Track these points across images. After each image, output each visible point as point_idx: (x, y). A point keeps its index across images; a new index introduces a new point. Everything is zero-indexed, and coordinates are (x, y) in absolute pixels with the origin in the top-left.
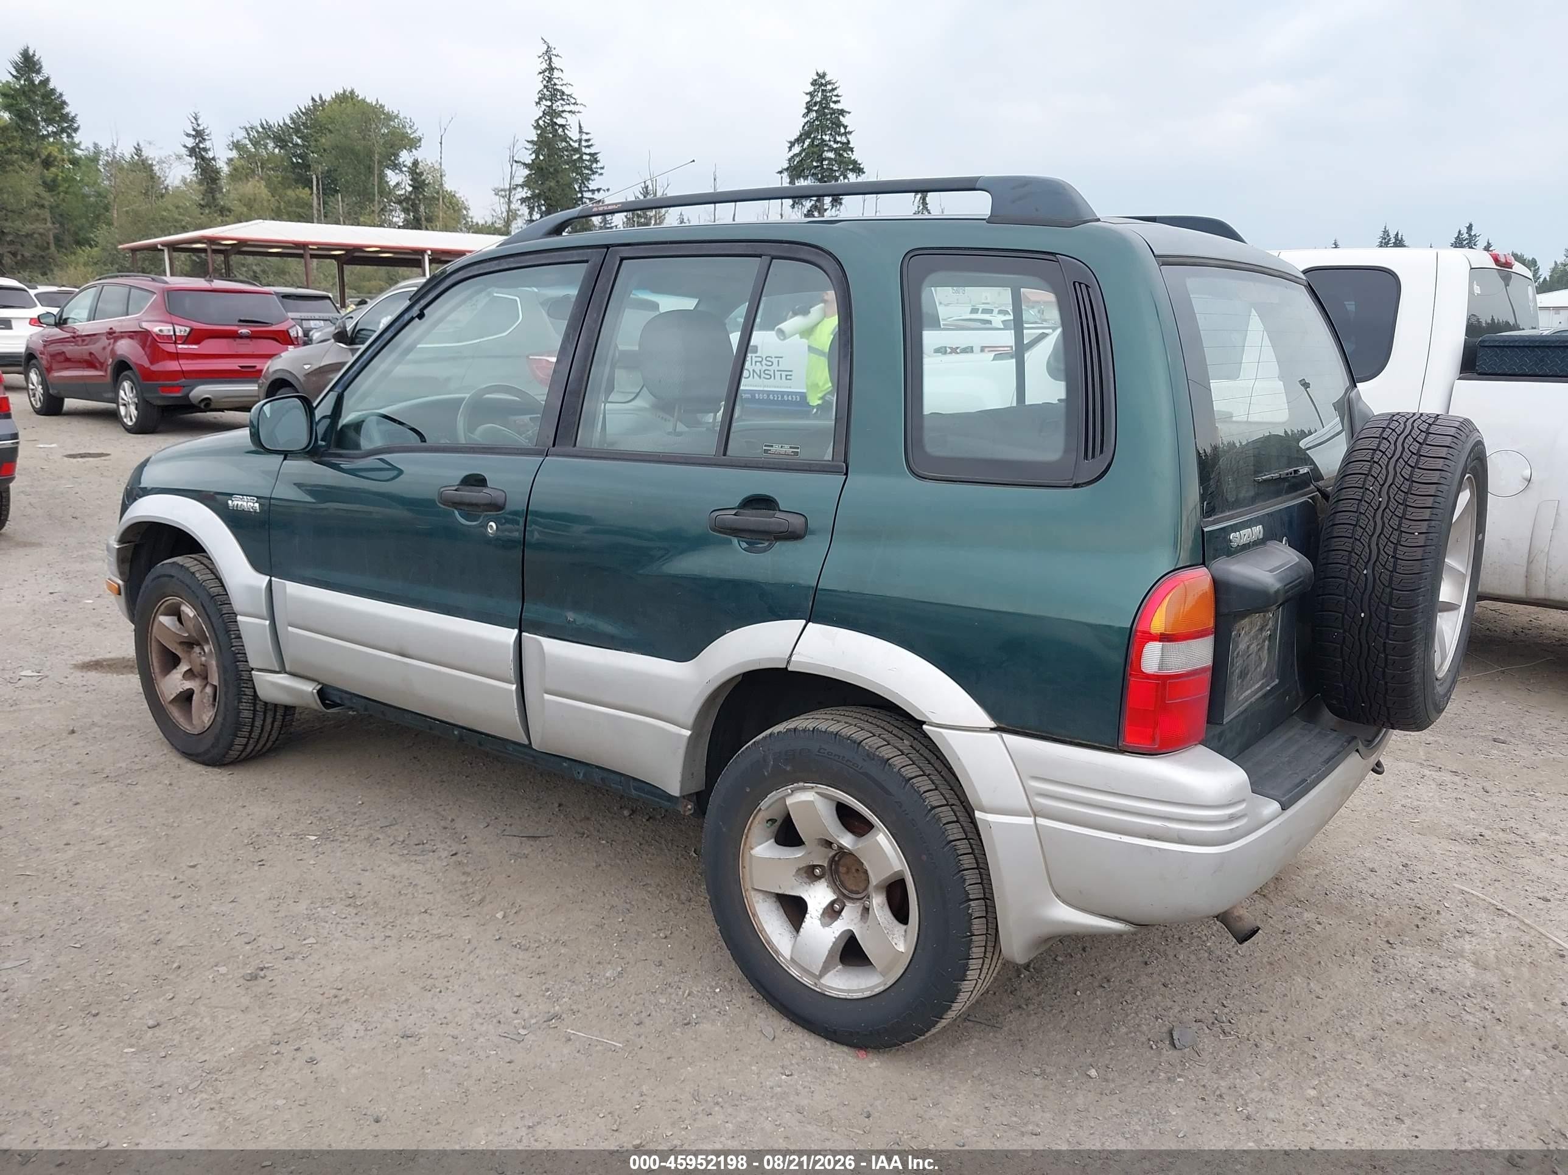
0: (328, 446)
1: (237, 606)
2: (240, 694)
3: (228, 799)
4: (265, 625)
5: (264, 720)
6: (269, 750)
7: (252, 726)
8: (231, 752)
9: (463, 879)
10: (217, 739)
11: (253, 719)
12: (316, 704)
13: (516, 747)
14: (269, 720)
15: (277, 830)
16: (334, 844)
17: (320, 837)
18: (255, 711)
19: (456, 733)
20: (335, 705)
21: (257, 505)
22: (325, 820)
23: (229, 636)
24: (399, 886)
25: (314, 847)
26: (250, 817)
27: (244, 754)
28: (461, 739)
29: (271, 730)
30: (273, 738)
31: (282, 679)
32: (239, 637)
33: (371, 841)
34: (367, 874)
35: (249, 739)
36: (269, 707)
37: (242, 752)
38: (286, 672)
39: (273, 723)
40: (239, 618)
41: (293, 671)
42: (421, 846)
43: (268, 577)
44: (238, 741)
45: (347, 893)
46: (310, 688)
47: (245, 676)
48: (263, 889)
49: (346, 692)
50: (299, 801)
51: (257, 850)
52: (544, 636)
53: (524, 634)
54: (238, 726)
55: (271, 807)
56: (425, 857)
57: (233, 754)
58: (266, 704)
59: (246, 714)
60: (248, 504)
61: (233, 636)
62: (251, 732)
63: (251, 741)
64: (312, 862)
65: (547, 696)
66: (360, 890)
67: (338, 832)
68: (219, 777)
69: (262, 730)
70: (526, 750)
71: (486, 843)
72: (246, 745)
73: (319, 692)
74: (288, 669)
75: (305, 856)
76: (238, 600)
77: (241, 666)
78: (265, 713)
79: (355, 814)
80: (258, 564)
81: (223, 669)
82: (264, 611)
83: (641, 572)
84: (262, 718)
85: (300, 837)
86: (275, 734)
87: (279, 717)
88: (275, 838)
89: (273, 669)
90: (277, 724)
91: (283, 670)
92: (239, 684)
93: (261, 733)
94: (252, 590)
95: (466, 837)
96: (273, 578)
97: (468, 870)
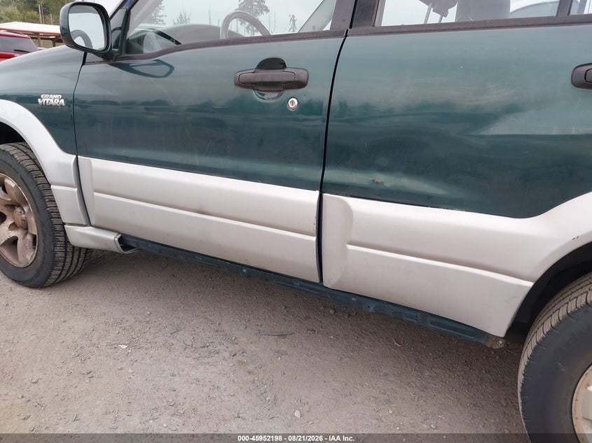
0: (120, 52)
1: (50, 178)
2: (55, 241)
3: (51, 316)
4: (74, 192)
5: (72, 258)
6: (74, 275)
7: (65, 261)
8: (49, 280)
9: (250, 378)
10: (38, 272)
11: (65, 258)
12: (117, 248)
13: (303, 283)
14: (76, 257)
15: (95, 341)
16: (142, 351)
17: (129, 345)
18: (66, 252)
19: (244, 271)
20: (131, 248)
21: (62, 101)
22: (128, 330)
23: (44, 200)
24: (206, 390)
25: (127, 355)
26: (72, 330)
27: (59, 280)
28: (249, 276)
29: (78, 263)
30: (78, 268)
31: (89, 231)
32: (53, 201)
33: (169, 347)
34: (177, 379)
35: (62, 270)
36: (76, 249)
37: (57, 279)
38: (91, 225)
39: (78, 260)
40: (52, 187)
41: (97, 224)
42: (206, 348)
43: (75, 156)
44: (54, 273)
45: (168, 401)
46: (112, 237)
47: (58, 228)
48: (98, 403)
49: (142, 240)
50: (105, 314)
51: (83, 361)
52: (346, 195)
53: (325, 195)
54: (54, 263)
55: (85, 320)
56: (213, 358)
57: (51, 281)
58: (74, 247)
59: (61, 254)
60: (55, 100)
61: (47, 200)
62: (63, 266)
63: (64, 272)
64: (130, 371)
65: (350, 247)
66: (177, 396)
67: (141, 340)
68: (41, 297)
69: (71, 263)
70: (316, 287)
71: (252, 343)
72: (60, 275)
73: (119, 240)
74: (93, 222)
75: (124, 365)
76: (51, 174)
77: (55, 221)
78: (73, 253)
79: (148, 322)
80: (65, 146)
81: (40, 224)
82: (73, 180)
83: (473, 133)
84: (71, 256)
85: (114, 346)
86: (79, 265)
87: (82, 255)
88: (95, 349)
89: (79, 223)
90: (81, 259)
91: (89, 224)
92: (54, 234)
93: (70, 267)
94: (62, 166)
95: (235, 338)
96: (79, 157)
97: (251, 367)
